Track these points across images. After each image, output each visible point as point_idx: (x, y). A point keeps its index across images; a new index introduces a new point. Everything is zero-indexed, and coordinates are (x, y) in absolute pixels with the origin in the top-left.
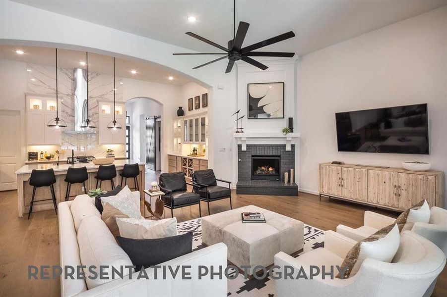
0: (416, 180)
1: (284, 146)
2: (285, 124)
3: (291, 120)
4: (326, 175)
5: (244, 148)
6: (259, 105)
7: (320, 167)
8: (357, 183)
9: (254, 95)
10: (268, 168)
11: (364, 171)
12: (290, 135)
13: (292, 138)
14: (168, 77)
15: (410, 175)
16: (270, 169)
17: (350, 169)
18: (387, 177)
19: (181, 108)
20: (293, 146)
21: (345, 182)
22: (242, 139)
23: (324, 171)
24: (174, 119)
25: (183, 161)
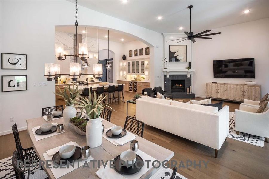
0: (251, 89)
1: (187, 75)
2: (187, 65)
3: (190, 63)
4: (210, 88)
5: (168, 76)
6: (175, 56)
7: (207, 85)
8: (225, 91)
9: (173, 51)
10: (180, 85)
11: (228, 86)
12: (190, 70)
13: (191, 71)
14: (121, 39)
15: (249, 87)
16: (180, 86)
17: (222, 85)
18: (239, 88)
19: (125, 55)
20: (191, 75)
21: (219, 91)
22: (167, 72)
23: (209, 86)
24: (120, 61)
25: (130, 84)
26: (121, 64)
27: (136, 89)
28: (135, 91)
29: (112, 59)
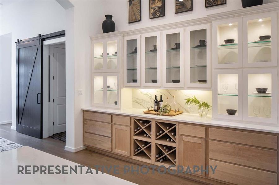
19: (111, 16)
24: (93, 39)
25: (136, 126)
26: (98, 51)
27: (174, 154)
28: (165, 160)
29: (62, 34)
